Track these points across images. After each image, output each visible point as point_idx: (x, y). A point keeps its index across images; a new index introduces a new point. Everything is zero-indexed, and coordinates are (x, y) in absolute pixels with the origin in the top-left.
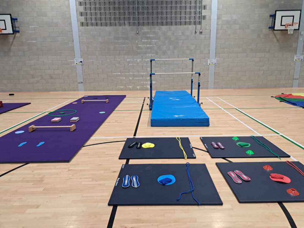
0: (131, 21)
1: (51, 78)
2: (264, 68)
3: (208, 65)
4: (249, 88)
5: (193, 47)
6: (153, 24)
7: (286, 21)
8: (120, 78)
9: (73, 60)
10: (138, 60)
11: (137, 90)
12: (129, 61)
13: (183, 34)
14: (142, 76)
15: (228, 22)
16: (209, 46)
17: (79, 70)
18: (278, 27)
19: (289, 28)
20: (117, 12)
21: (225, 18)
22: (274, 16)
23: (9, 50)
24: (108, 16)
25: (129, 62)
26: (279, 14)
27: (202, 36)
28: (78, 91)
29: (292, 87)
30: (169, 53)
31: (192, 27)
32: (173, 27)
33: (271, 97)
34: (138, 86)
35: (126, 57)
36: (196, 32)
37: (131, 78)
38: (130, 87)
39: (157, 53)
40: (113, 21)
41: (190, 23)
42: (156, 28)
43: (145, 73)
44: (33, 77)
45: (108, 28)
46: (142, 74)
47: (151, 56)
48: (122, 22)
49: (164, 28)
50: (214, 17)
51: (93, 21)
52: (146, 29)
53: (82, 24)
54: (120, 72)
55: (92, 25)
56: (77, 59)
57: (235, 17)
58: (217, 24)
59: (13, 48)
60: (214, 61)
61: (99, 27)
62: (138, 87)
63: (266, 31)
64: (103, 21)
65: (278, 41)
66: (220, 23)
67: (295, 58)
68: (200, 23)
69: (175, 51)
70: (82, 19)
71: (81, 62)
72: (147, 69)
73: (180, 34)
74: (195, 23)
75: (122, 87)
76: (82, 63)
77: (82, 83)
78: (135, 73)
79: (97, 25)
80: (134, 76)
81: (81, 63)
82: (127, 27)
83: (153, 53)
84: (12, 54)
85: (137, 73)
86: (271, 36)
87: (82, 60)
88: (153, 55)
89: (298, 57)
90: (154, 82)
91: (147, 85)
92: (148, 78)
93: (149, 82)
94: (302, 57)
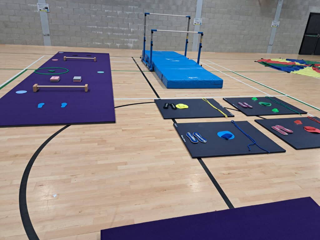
1: (6, 26)
2: (245, 32)
3: (194, 24)
4: (229, 52)
8: (96, 33)
9: (36, 5)
10: (118, 12)
11: (116, 48)
12: (107, 12)
14: (123, 32)
17: (44, 18)
25: (107, 14)
28: (43, 45)
29: (266, 53)
30: (154, 6)
33: (255, 61)
34: (118, 43)
35: (104, 7)
37: (109, 33)
38: (108, 44)
39: (140, 6)
43: (125, 29)
46: (123, 29)
47: (133, 8)
54: (97, 26)
56: (41, 5)
60: (200, 20)
62: (118, 45)
65: (260, 4)
69: (161, 5)
71: (47, 8)
72: (128, 24)
75: (99, 44)
76: (48, 11)
77: (48, 35)
78: (114, 28)
80: (113, 31)
81: (46, 10)
83: (136, 6)
85: (117, 28)
87: (47, 6)
88: (135, 7)
89: (275, 23)
90: (136, 40)
91: (128, 42)
92: (129, 35)
93: (130, 40)
94: (278, 23)
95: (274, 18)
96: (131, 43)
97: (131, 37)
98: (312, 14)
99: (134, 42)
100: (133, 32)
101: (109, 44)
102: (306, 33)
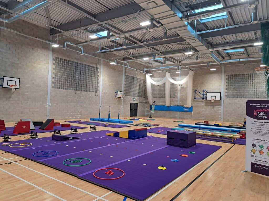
0: (74, 88)
1: (33, 113)
5: (94, 101)
6: (81, 90)
7: (120, 95)
8: (67, 113)
9: (46, 104)
10: (75, 105)
13: (92, 95)
14: (76, 112)
15: (105, 93)
16: (99, 101)
17: (48, 109)
18: (118, 96)
19: (121, 97)
20: (68, 84)
21: (104, 91)
22: (116, 93)
23: (10, 97)
24: (65, 85)
25: (71, 106)
26: (118, 92)
27: (97, 97)
29: (121, 117)
31: (94, 93)
32: (89, 92)
35: (70, 103)
36: (96, 95)
37: (71, 113)
40: (66, 87)
41: (94, 92)
42: (83, 93)
44: (22, 113)
45: (64, 90)
48: (70, 88)
49: (85, 92)
50: (101, 91)
51: (58, 87)
52: (79, 92)
53: (53, 87)
54: (67, 111)
55: (57, 88)
56: (48, 104)
57: (106, 91)
58: (102, 93)
59: (13, 96)
61: (60, 89)
62: (74, 118)
63: (114, 97)
64: (62, 87)
66: (103, 93)
67: (121, 107)
68: (97, 92)
70: (53, 85)
73: (91, 96)
74: (95, 92)
77: (49, 116)
79: (59, 88)
80: (73, 112)
81: (50, 106)
82: (72, 90)
84: (11, 99)
86: (116, 99)
87: (50, 104)
89: (122, 106)
90: (80, 115)
91: (77, 116)
92: (78, 113)
93: (79, 115)
94: (123, 106)
95: (121, 105)
96: (79, 117)
97: (79, 114)
98: (131, 103)
99: (80, 116)
100: (80, 112)
101: (71, 118)
102: (130, 109)
